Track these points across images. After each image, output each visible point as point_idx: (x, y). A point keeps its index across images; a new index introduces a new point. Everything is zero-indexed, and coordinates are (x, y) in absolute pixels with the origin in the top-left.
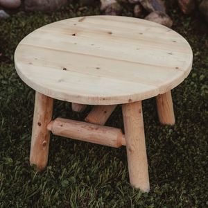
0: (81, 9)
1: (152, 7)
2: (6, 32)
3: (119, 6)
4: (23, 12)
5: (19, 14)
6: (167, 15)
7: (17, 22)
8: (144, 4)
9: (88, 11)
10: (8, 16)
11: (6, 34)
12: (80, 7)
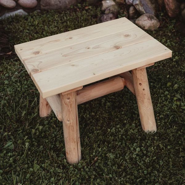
0: (87, 8)
1: (143, 10)
2: (21, 29)
3: (116, 7)
4: (39, 11)
5: (35, 12)
6: (155, 18)
7: (32, 20)
8: (137, 7)
9: (92, 10)
10: (26, 14)
11: (21, 31)
12: (86, 6)
